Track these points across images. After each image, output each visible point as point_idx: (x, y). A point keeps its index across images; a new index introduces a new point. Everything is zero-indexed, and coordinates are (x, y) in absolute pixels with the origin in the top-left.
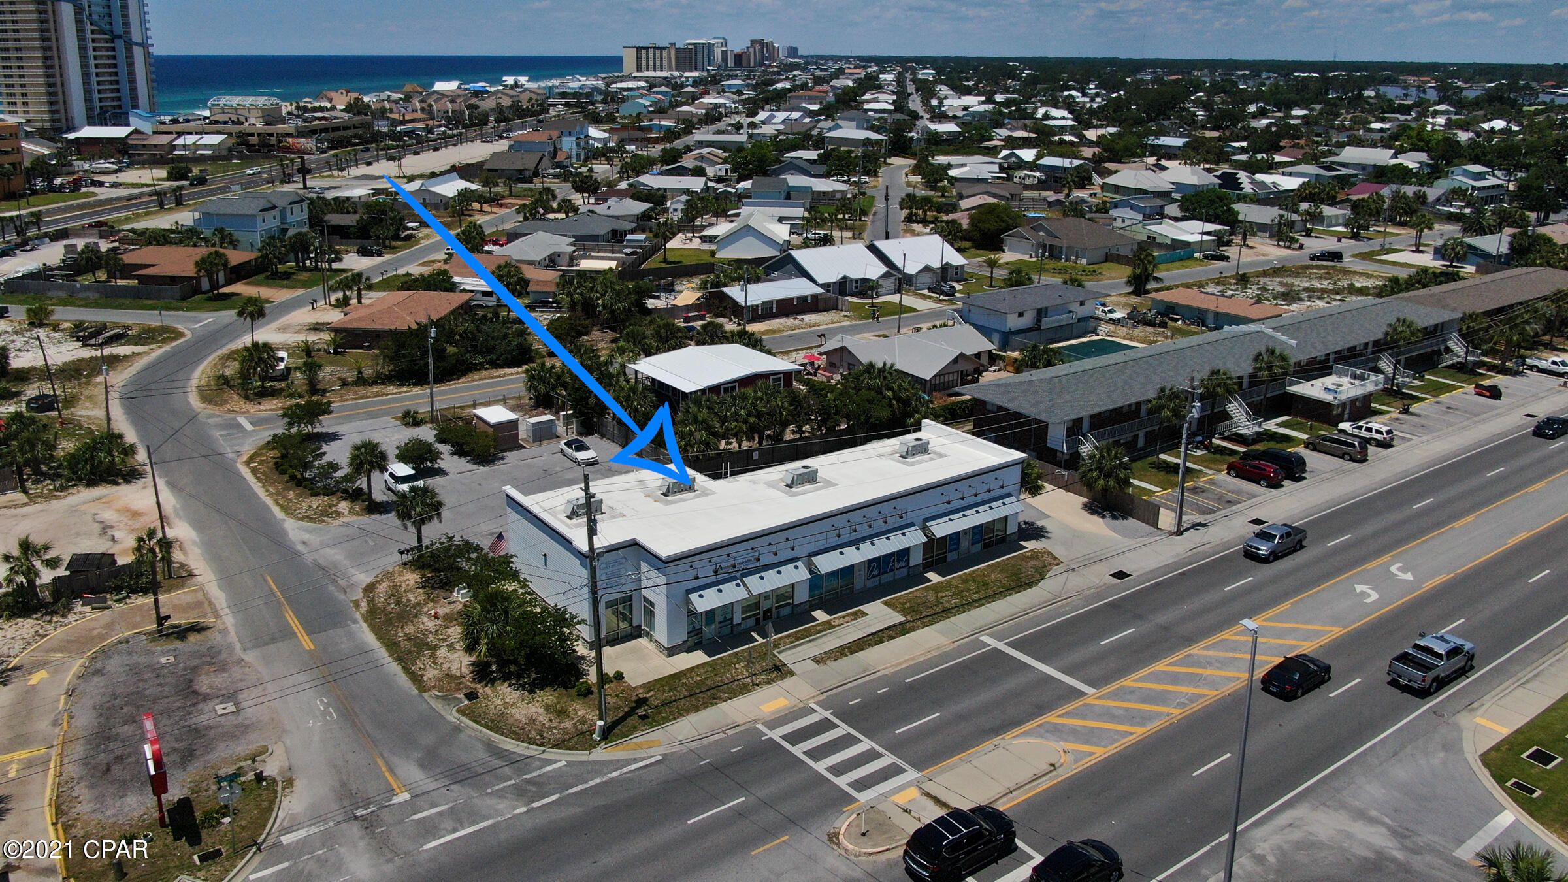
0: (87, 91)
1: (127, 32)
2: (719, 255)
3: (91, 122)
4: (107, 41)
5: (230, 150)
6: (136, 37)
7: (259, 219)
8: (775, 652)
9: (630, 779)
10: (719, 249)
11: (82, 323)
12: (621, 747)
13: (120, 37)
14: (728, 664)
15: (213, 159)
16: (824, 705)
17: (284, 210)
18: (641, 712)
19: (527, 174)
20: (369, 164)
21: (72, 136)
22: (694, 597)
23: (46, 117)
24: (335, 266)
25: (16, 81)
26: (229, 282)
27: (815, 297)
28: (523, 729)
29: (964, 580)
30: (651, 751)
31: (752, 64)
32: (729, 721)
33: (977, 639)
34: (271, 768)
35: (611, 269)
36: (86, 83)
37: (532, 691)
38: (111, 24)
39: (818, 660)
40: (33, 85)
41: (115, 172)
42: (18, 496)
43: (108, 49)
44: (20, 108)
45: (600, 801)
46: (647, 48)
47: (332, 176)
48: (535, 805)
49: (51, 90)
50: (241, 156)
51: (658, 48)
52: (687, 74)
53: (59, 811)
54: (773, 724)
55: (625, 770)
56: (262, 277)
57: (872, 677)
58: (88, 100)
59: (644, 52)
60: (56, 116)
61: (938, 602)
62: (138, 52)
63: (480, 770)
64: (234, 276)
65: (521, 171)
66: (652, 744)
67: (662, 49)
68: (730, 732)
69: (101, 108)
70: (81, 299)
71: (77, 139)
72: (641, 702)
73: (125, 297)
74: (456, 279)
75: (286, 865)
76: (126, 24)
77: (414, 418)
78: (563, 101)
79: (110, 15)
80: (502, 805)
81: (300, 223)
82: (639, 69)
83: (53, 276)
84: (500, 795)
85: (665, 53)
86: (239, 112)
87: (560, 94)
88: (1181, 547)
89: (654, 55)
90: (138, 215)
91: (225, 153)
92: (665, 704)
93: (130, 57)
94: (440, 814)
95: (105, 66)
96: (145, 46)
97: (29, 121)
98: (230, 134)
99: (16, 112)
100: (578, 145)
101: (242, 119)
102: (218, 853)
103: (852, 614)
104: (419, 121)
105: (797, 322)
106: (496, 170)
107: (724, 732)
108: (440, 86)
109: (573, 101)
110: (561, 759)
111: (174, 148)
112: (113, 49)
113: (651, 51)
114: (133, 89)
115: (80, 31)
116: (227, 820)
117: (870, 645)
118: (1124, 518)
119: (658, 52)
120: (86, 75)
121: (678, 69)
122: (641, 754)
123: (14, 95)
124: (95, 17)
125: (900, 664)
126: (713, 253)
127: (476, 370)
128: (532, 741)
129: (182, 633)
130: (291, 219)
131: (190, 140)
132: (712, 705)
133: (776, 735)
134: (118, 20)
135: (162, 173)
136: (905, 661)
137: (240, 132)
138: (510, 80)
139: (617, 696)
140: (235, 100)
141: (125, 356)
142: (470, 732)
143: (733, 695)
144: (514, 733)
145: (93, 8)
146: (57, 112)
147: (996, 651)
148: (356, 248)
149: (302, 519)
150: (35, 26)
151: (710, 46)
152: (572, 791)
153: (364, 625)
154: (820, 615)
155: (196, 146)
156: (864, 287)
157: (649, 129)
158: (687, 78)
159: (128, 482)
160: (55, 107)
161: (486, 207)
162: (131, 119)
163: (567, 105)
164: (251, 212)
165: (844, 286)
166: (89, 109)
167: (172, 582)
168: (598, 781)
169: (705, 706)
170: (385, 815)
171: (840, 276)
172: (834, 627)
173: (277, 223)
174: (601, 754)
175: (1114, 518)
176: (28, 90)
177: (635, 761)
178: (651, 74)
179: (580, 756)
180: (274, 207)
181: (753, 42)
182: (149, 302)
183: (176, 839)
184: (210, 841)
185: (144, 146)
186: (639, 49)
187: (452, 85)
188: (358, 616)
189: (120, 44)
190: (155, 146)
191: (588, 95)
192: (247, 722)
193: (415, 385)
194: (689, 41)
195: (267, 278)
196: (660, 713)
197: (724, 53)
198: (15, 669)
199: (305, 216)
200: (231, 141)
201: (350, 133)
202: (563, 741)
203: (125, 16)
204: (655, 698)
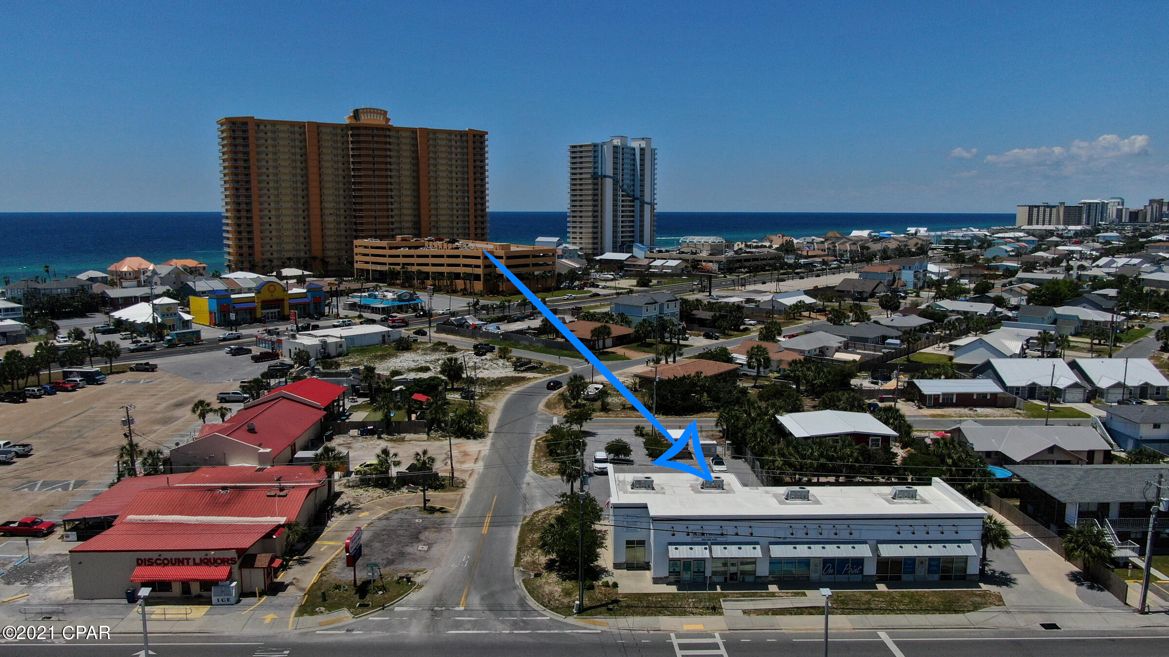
0: (615, 232)
1: (642, 196)
2: (955, 361)
3: (615, 250)
4: (630, 201)
5: (683, 270)
6: (647, 199)
7: (644, 310)
8: (721, 600)
9: (573, 636)
10: (956, 356)
11: (521, 358)
12: (585, 620)
13: (638, 199)
14: (684, 597)
15: (671, 275)
16: (722, 636)
17: (663, 304)
18: (611, 606)
19: (865, 295)
20: (764, 283)
21: (598, 258)
22: (671, 548)
23: (590, 246)
24: (681, 342)
25: (578, 225)
26: (614, 346)
27: (994, 395)
28: (543, 596)
29: (903, 595)
30: (598, 627)
31: (1148, 220)
32: (657, 626)
33: (876, 632)
34: (418, 579)
35: (854, 361)
36: (615, 226)
37: (564, 580)
38: (634, 191)
39: (745, 612)
40: (586, 227)
41: (612, 280)
42: (425, 436)
43: (630, 206)
44: (578, 241)
45: (547, 641)
46: (1038, 207)
47: (734, 289)
48: (515, 632)
49: (595, 230)
50: (689, 275)
51: (1048, 207)
52: (1070, 227)
53: (325, 568)
54: (678, 636)
55: (576, 631)
56: (635, 344)
57: (774, 631)
58: (615, 237)
59: (1035, 210)
60: (596, 246)
61: (868, 602)
62: (647, 208)
63: (506, 608)
64: (618, 342)
65: (860, 293)
66: (601, 624)
67: (1052, 207)
68: (651, 632)
69: (622, 242)
70: (534, 347)
71: (601, 260)
72: (616, 601)
73: (555, 348)
74: (734, 355)
75: (387, 618)
76: (642, 191)
77: (641, 431)
78: (943, 246)
79: (634, 186)
80: (499, 626)
81: (673, 314)
82: (1030, 223)
83: (528, 333)
84: (503, 622)
85: (1054, 210)
86: (697, 246)
87: (944, 241)
88: (1135, 622)
89: (1045, 211)
90: (604, 305)
91: (679, 272)
92: (628, 606)
93: (642, 211)
94: (469, 621)
95: (627, 216)
96: (652, 205)
97: (581, 249)
98: (684, 260)
99: (576, 243)
100: (915, 276)
101: (698, 251)
102: (367, 605)
103: (795, 593)
104: (819, 256)
105: (971, 412)
106: (843, 291)
107: (648, 631)
108: (855, 233)
109: (951, 246)
110: (549, 615)
111: (650, 267)
112: (633, 206)
113: (1042, 209)
114: (642, 231)
115: (615, 195)
116: (381, 592)
117: (791, 614)
118: (1102, 590)
119: (1048, 210)
120: (615, 221)
121: (1064, 224)
122: (593, 627)
123: (576, 233)
124: (625, 187)
125: (801, 630)
126: (951, 358)
127: (706, 411)
128: (543, 604)
129: (432, 510)
130: (666, 311)
131: (658, 263)
132: (655, 615)
133: (675, 642)
134: (638, 189)
135: (634, 282)
136: (806, 629)
137: (693, 259)
138: (912, 230)
139: (605, 595)
140: (696, 239)
141: (529, 378)
142: (519, 591)
143: (673, 614)
144: (538, 597)
145: (624, 181)
146: (597, 243)
147: (883, 644)
148: (702, 333)
149: (537, 473)
150: (590, 192)
151: (1104, 206)
152: (539, 632)
153: (519, 529)
154: (773, 588)
155: (663, 267)
156: (1053, 394)
157: (997, 268)
158: (1070, 231)
159: (475, 438)
160: (596, 241)
161: (813, 315)
162: (634, 249)
163: (946, 249)
164: (640, 305)
165: (1033, 391)
166: (615, 242)
167: (452, 488)
168: (556, 631)
169: (651, 614)
170: (445, 614)
171: (1030, 382)
172: (776, 596)
173: (657, 312)
174: (571, 620)
175: (1091, 587)
176: (583, 230)
177: (585, 629)
178: (1040, 227)
179: (560, 618)
180: (656, 303)
181: (1152, 202)
182: (566, 352)
183: (355, 594)
184: (368, 599)
185: (634, 265)
186: (1031, 208)
187: (865, 233)
188: (521, 524)
189: (637, 203)
190: (640, 265)
191: (967, 242)
192: (428, 557)
193: (663, 414)
194: (1083, 201)
195: (638, 346)
196: (620, 610)
197: (1119, 212)
198: (359, 509)
199: (677, 310)
200: (684, 265)
201: (764, 262)
202: (558, 608)
203: (642, 186)
204: (624, 602)
